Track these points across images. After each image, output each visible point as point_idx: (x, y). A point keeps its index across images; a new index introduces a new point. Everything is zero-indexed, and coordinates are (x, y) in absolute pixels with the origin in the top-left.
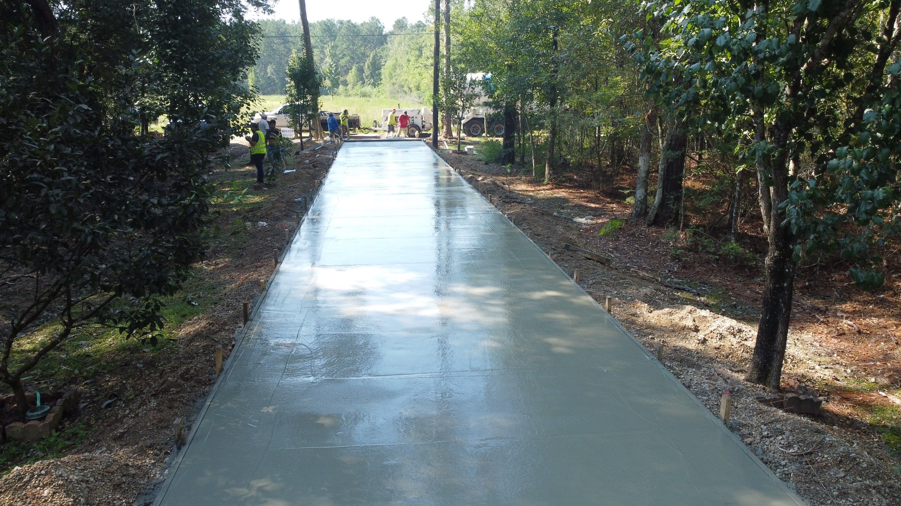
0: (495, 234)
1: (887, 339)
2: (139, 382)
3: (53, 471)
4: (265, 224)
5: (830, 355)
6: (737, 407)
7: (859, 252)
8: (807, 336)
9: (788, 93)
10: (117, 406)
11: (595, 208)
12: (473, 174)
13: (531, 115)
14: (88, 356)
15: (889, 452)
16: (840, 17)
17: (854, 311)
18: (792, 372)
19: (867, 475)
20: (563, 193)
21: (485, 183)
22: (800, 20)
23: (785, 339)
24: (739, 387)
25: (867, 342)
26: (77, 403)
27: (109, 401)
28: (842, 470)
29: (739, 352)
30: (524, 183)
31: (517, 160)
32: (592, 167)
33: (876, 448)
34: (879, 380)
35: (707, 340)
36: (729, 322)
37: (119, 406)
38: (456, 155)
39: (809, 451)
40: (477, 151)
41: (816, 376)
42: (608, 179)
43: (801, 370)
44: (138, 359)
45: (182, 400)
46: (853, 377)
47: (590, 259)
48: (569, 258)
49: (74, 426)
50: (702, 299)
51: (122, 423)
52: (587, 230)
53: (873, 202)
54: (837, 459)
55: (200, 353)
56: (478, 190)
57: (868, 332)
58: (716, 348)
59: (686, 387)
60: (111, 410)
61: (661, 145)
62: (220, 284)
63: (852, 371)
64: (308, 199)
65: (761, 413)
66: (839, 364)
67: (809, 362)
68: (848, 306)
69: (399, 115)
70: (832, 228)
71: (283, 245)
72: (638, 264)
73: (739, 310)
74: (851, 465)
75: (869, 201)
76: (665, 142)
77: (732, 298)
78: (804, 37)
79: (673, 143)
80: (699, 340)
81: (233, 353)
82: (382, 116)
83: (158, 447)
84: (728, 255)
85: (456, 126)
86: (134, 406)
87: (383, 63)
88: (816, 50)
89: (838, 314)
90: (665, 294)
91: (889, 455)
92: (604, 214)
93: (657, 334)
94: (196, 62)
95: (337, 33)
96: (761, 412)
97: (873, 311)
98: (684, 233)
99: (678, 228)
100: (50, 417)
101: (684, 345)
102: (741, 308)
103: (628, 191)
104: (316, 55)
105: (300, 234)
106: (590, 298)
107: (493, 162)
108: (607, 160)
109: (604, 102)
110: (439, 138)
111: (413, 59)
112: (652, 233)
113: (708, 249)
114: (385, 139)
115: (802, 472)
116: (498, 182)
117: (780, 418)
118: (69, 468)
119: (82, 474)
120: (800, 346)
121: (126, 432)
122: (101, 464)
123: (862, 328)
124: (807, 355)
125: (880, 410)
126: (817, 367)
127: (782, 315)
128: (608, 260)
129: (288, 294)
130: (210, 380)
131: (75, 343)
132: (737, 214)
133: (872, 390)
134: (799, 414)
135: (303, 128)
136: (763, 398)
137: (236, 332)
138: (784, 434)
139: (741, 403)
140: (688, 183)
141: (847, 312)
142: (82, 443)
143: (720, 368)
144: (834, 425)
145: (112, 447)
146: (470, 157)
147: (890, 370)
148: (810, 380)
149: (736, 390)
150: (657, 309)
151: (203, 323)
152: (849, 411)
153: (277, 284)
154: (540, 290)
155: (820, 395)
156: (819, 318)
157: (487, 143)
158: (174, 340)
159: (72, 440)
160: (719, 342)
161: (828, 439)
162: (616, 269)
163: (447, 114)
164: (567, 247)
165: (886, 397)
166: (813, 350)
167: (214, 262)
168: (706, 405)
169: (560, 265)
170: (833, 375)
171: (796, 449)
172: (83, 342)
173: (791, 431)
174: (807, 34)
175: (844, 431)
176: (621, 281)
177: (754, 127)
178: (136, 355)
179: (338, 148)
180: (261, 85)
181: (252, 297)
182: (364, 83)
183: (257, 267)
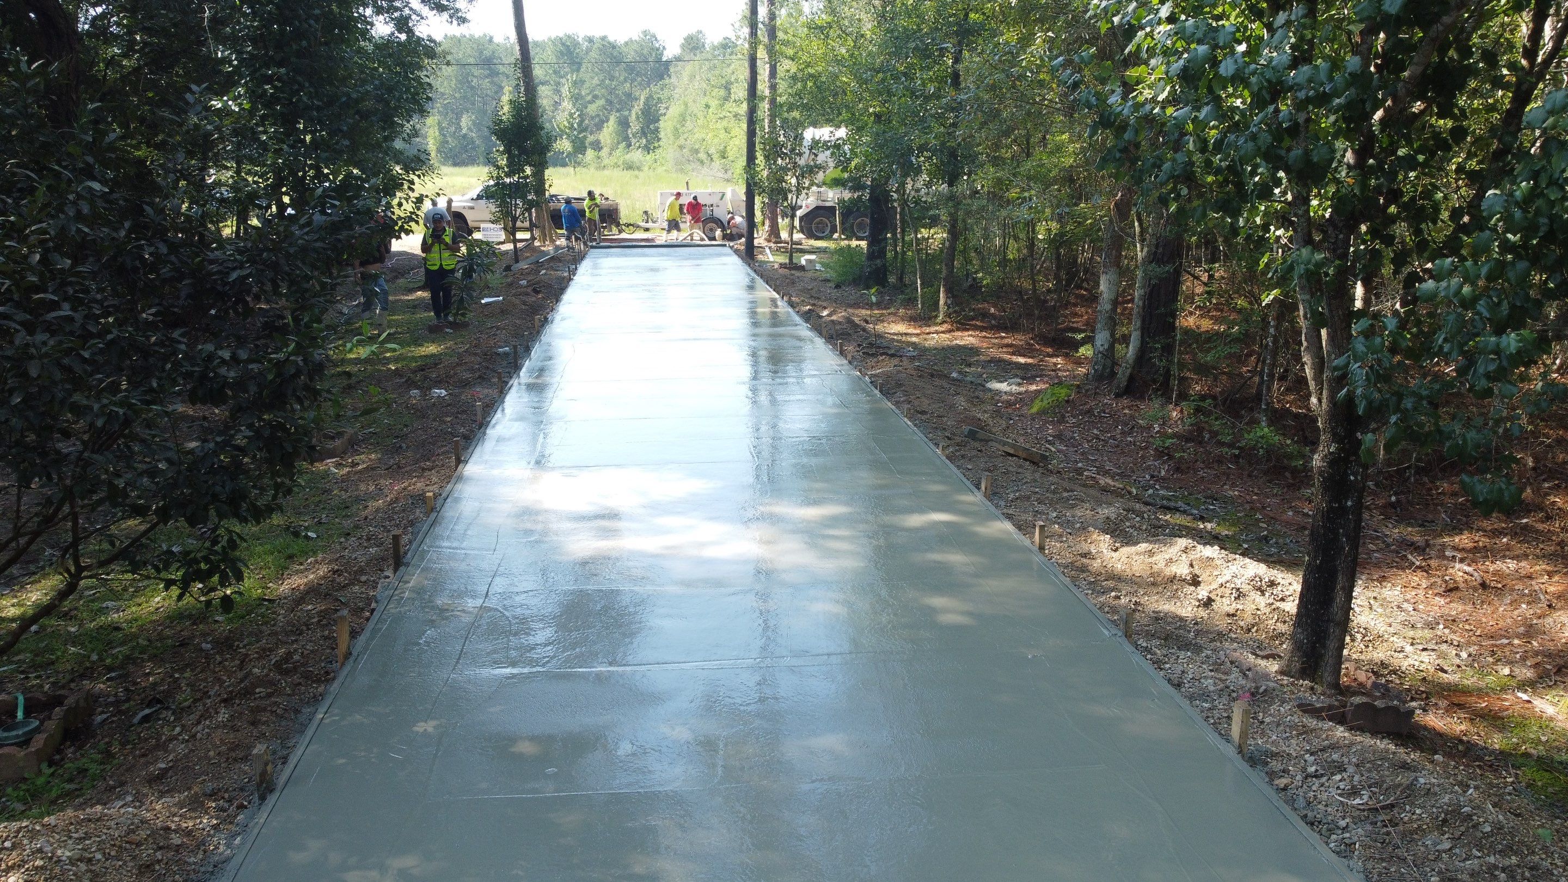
0: (846, 411)
1: (1533, 599)
2: (202, 676)
3: (25, 842)
4: (444, 392)
5: (1431, 626)
6: (1262, 722)
7: (1477, 446)
8: (1391, 592)
9: (1352, 161)
10: (160, 719)
11: (1025, 364)
12: (814, 305)
13: (916, 202)
14: (117, 629)
15: (1534, 802)
16: (1442, 25)
17: (1475, 547)
18: (1363, 657)
19: (1490, 847)
20: (971, 338)
21: (833, 321)
22: (1371, 31)
23: (1349, 598)
24: (1267, 685)
25: (1497, 603)
26: (92, 714)
27: (147, 711)
28: (1446, 836)
29: (1270, 622)
30: (903, 320)
31: (892, 279)
32: (1020, 293)
33: (1510, 794)
34: (1517, 671)
35: (1214, 601)
36: (1254, 568)
37: (164, 719)
38: (786, 272)
39: (1388, 802)
40: (823, 264)
41: (1405, 664)
42: (1049, 314)
43: (1379, 654)
44: (204, 635)
45: (274, 709)
46: (1472, 666)
47: (1012, 455)
48: (974, 453)
49: (82, 756)
50: (1209, 526)
51: (166, 751)
52: (1009, 404)
53: (1499, 358)
54: (1437, 817)
55: (312, 623)
56: (821, 334)
57: (1500, 586)
58: (1228, 615)
59: (1173, 685)
60: (150, 728)
61: (1139, 254)
62: (358, 500)
63: (1470, 655)
64: (520, 350)
65: (1304, 733)
66: (1446, 642)
67: (1395, 639)
68: (1464, 540)
69: (685, 200)
70: (1430, 403)
71: (472, 431)
72: (1097, 464)
73: (1272, 547)
74: (1462, 829)
75: (1492, 356)
76: (1146, 249)
77: (1261, 525)
78: (1379, 62)
79: (1160, 250)
80: (1199, 601)
81: (371, 625)
82: (659, 202)
83: (226, 796)
84: (1254, 448)
85: (787, 220)
86: (189, 720)
87: (662, 111)
88: (1400, 85)
89: (1447, 553)
90: (1143, 518)
91: (1532, 807)
92: (1041, 376)
93: (1125, 589)
94: (318, 109)
95: (582, 59)
96: (1305, 731)
97: (1508, 548)
98: (1179, 409)
99: (1169, 400)
100: (39, 741)
101: (1173, 609)
102: (1276, 543)
103: (1083, 335)
104: (545, 96)
105: (503, 410)
106: (1008, 526)
107: (849, 285)
108: (1048, 281)
109: (1041, 179)
110: (756, 242)
111: (714, 103)
112: (1123, 409)
113: (1219, 437)
114: (663, 242)
115: (1376, 841)
116: (856, 320)
117: (1338, 742)
118: (57, 837)
119: (80, 847)
120: (1380, 610)
121: (171, 767)
122: (117, 829)
123: (1488, 578)
124: (1390, 626)
125: (1518, 725)
126: (1409, 649)
127: (1343, 558)
128: (1044, 458)
129: (475, 518)
130: (327, 673)
131: (96, 605)
132: (1271, 376)
133: (1504, 689)
134: (1375, 733)
135: (519, 224)
136: (1309, 705)
137: (379, 586)
138: (1345, 770)
139: (1270, 715)
140: (1189, 320)
141: (1463, 549)
142: (93, 786)
143: (1235, 650)
144: (1436, 753)
145: (144, 795)
146: (810, 274)
147: (1537, 653)
148: (1394, 672)
149: (1261, 690)
150: (1127, 544)
151: (323, 570)
152: (1463, 727)
153: (457, 500)
154: (921, 510)
155: (1413, 699)
156: (1414, 560)
157: (841, 251)
158: (269, 600)
159: (77, 781)
160: (1234, 605)
161: (1422, 780)
162: (1059, 472)
163: (771, 199)
164: (972, 435)
165: (1529, 702)
166: (1401, 617)
167: (350, 460)
168: (1208, 717)
169: (958, 467)
170: (1437, 662)
171: (1366, 798)
172: (110, 604)
173: (1357, 766)
174: (1384, 56)
175: (1453, 763)
176: (1065, 494)
177: (1292, 223)
178: (201, 626)
179: (578, 258)
180: (451, 149)
181: (412, 523)
182: (629, 145)
183: (423, 469)
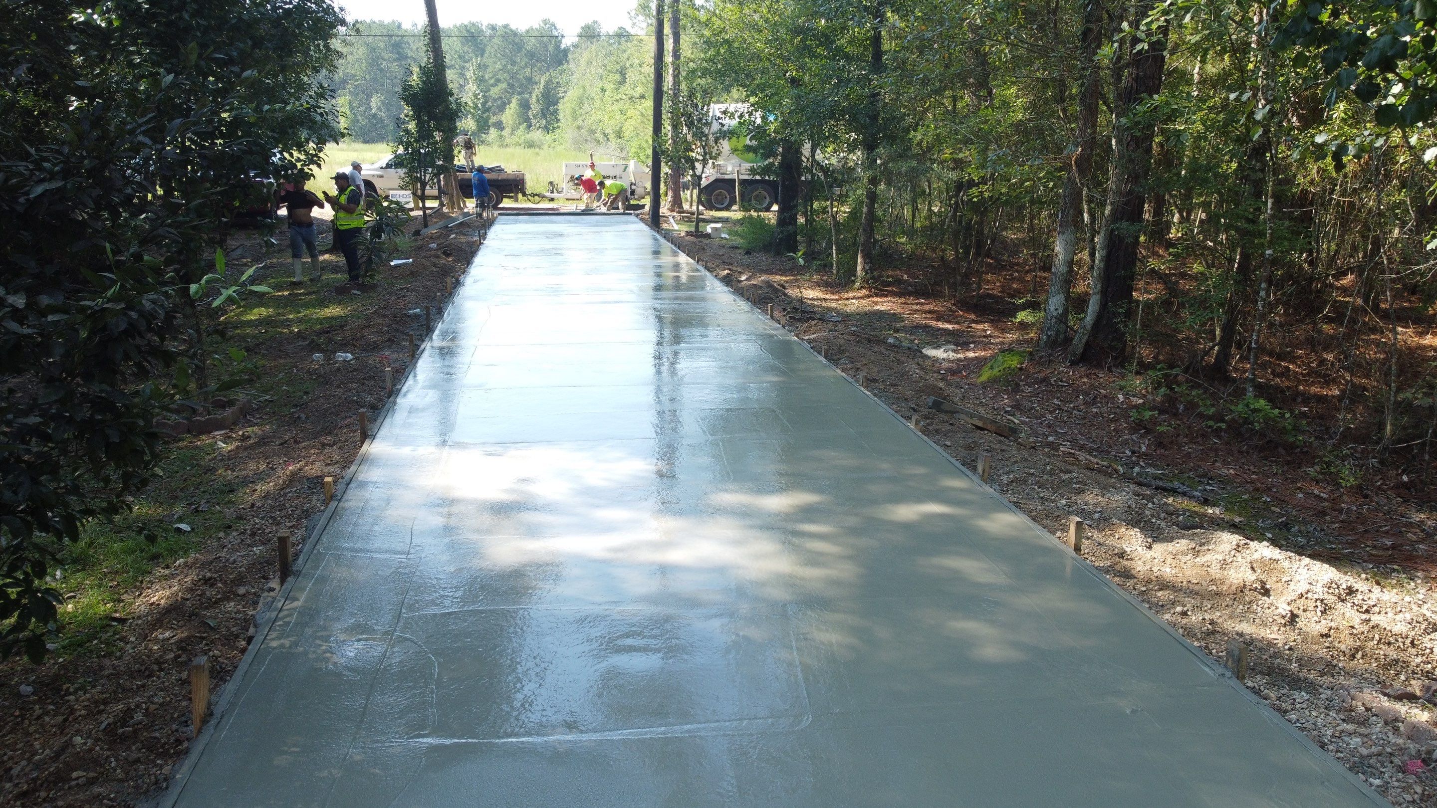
4: (349, 356)
11: (953, 330)
12: (730, 269)
20: (891, 304)
21: (753, 286)
30: (819, 286)
31: (801, 247)
35: (1298, 616)
38: (692, 239)
40: (729, 233)
47: (984, 429)
48: (946, 427)
50: (1218, 511)
56: (744, 298)
58: (1322, 636)
62: (245, 481)
64: (433, 311)
71: (380, 400)
72: (1069, 438)
73: (1297, 536)
77: (1273, 509)
81: (248, 658)
82: (564, 173)
84: (1246, 422)
85: (688, 192)
87: (561, 95)
92: (974, 343)
93: (1189, 601)
95: (486, 45)
98: (1141, 378)
105: (415, 376)
106: (1025, 519)
107: (760, 251)
110: (661, 211)
111: (610, 87)
114: (568, 211)
116: (775, 285)
128: (1011, 430)
129: (384, 510)
135: (428, 190)
146: (717, 242)
150: (1159, 539)
151: (192, 578)
153: (363, 485)
157: (743, 221)
158: (118, 620)
160: (1323, 621)
162: (1032, 447)
163: (676, 168)
164: (937, 405)
167: (241, 433)
169: (938, 444)
176: (1063, 476)
180: (361, 128)
181: (307, 514)
182: (530, 126)
183: (324, 445)
